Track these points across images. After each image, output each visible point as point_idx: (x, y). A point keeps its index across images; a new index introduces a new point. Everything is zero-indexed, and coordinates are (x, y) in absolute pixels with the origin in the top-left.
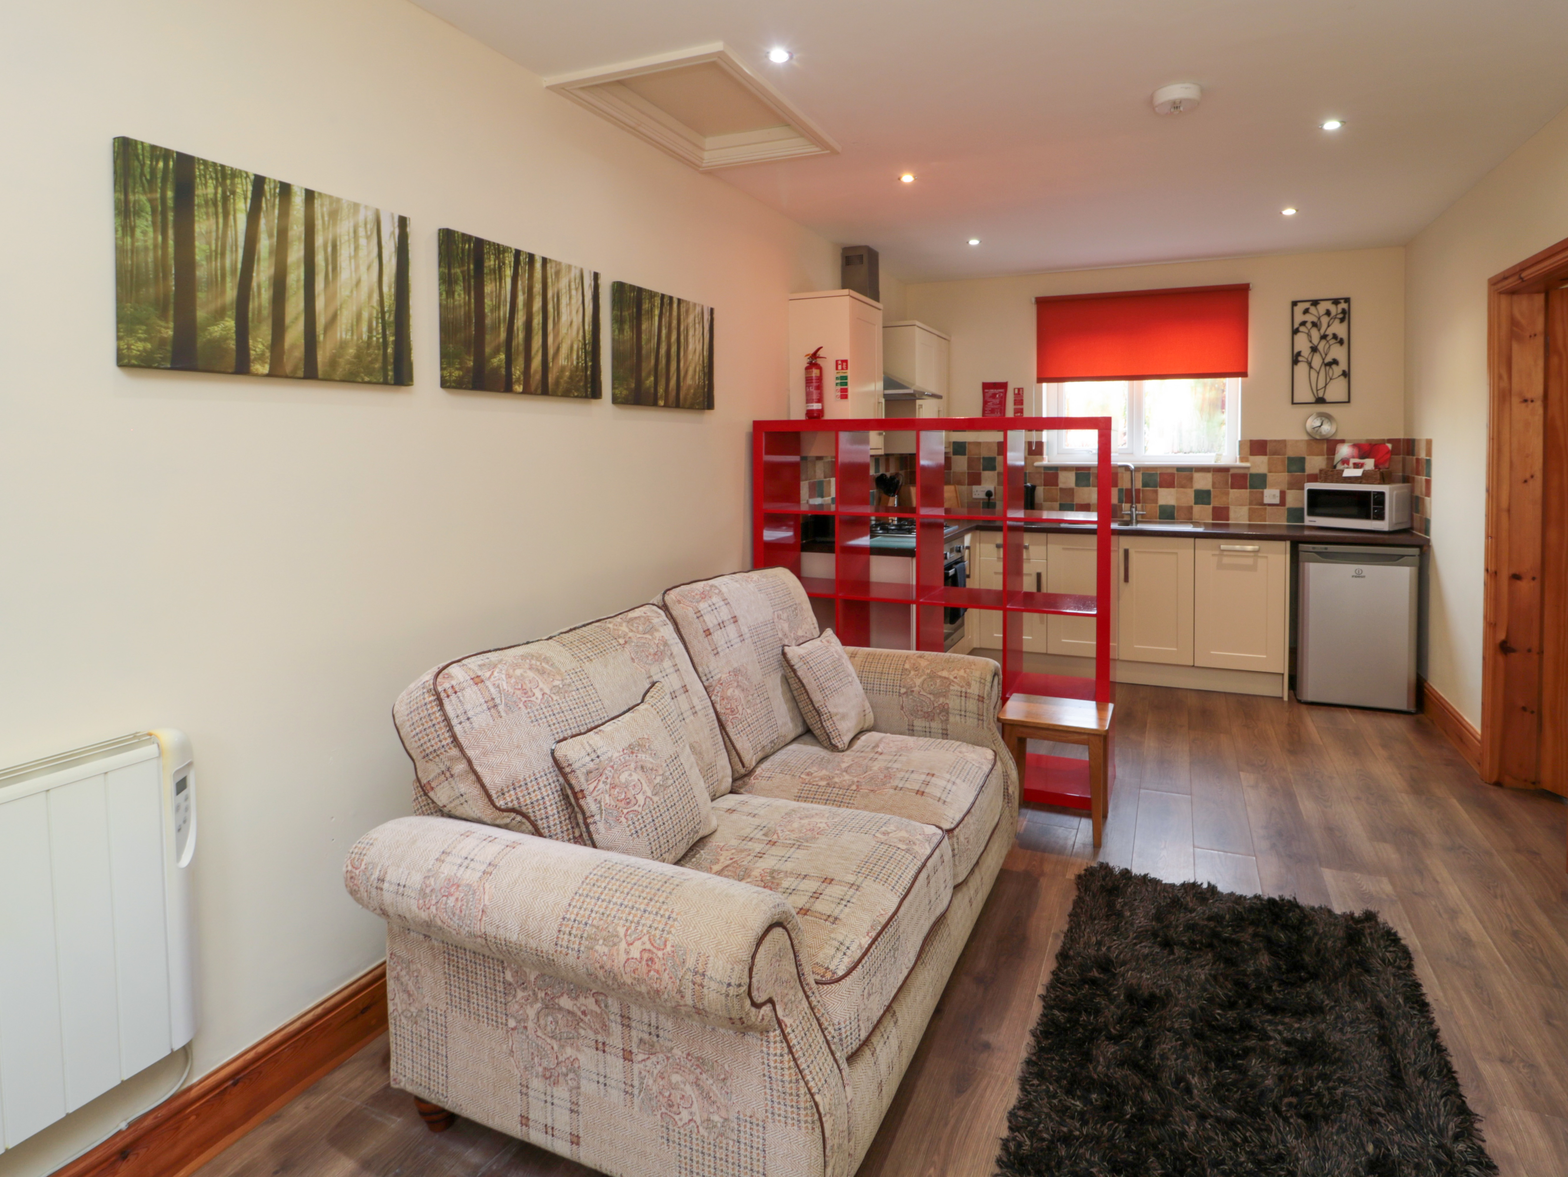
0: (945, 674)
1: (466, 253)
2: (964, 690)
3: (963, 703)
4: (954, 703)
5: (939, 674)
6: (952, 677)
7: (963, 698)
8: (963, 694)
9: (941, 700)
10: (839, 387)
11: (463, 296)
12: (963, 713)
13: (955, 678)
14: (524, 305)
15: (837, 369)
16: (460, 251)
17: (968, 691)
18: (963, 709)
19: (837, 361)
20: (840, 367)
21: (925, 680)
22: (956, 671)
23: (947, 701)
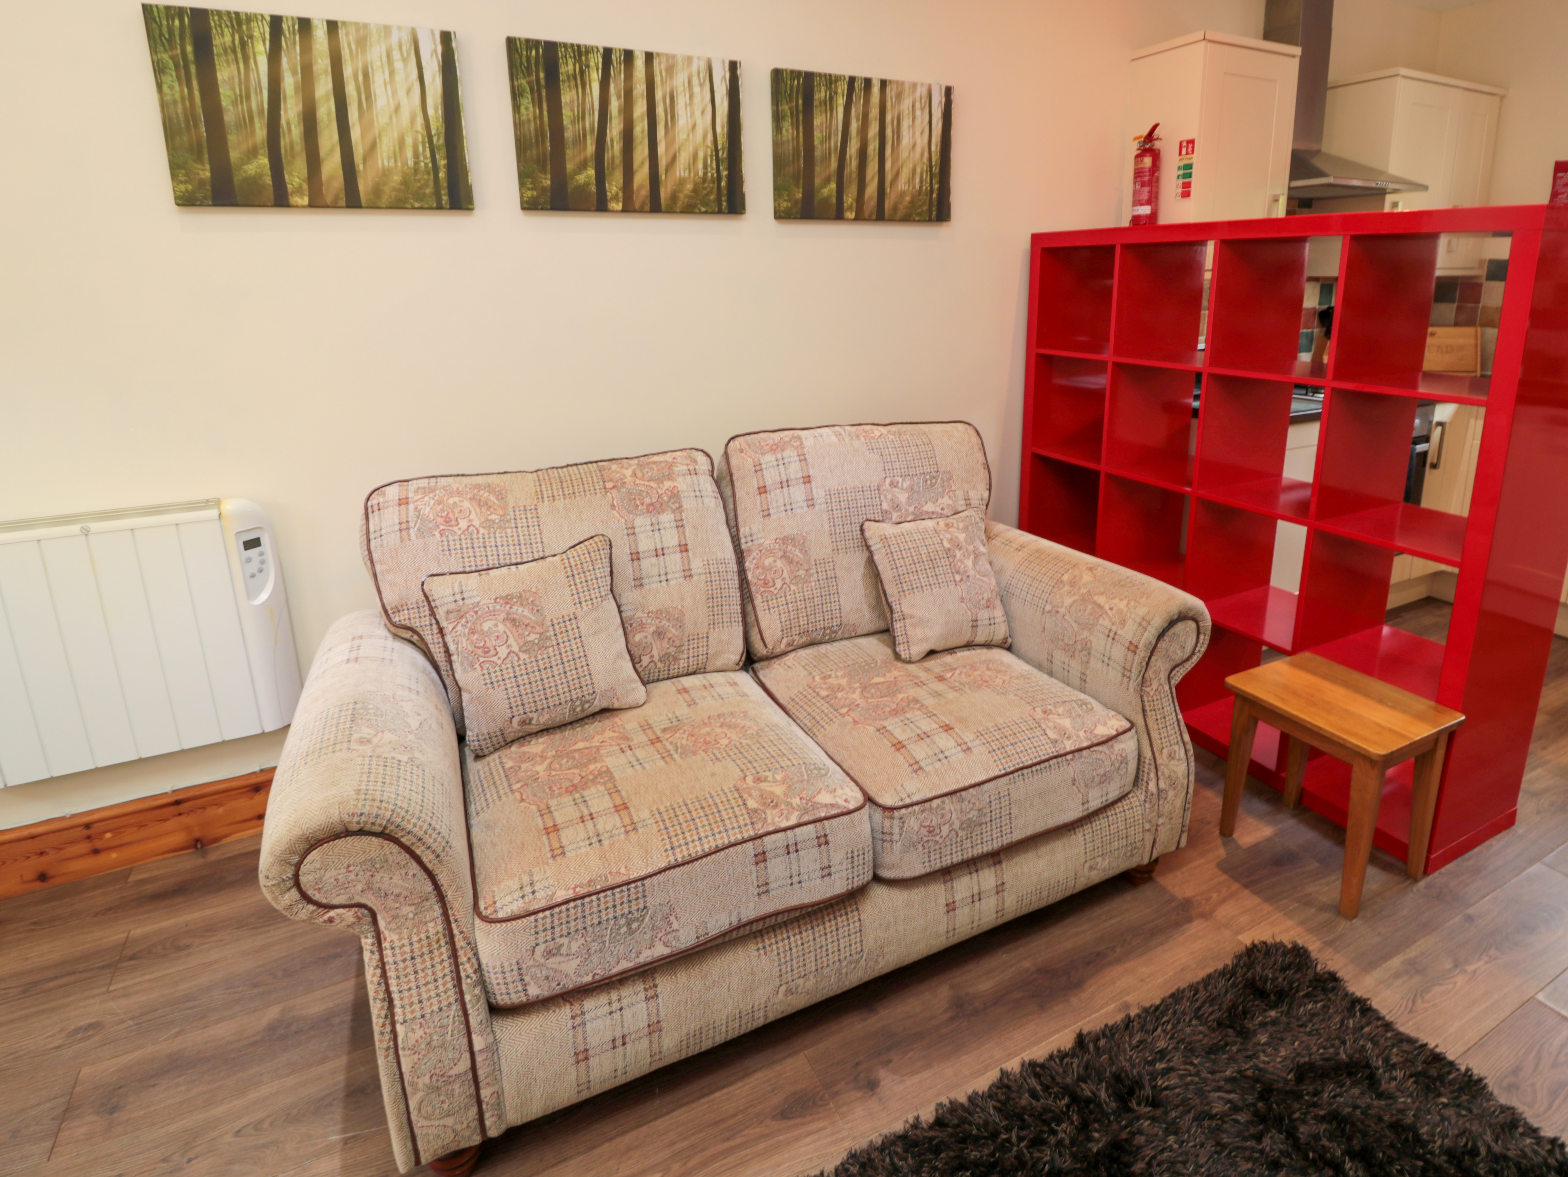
0: (1101, 600)
1: (533, 61)
2: (1114, 628)
3: (1108, 646)
4: (1098, 642)
5: (1095, 598)
6: (1107, 607)
7: (1110, 640)
8: (1112, 635)
9: (1085, 634)
10: (1181, 181)
11: (531, 109)
12: (1106, 659)
13: (1111, 609)
14: (619, 112)
15: (1180, 154)
16: (524, 59)
17: (1119, 632)
18: (1107, 654)
19: (1181, 143)
20: (1184, 151)
21: (1075, 601)
22: (1117, 601)
23: (1091, 638)
